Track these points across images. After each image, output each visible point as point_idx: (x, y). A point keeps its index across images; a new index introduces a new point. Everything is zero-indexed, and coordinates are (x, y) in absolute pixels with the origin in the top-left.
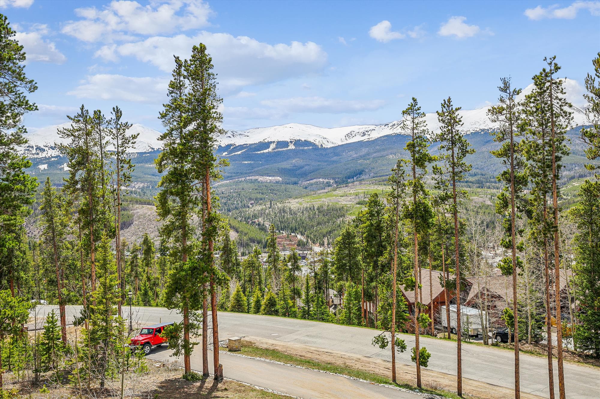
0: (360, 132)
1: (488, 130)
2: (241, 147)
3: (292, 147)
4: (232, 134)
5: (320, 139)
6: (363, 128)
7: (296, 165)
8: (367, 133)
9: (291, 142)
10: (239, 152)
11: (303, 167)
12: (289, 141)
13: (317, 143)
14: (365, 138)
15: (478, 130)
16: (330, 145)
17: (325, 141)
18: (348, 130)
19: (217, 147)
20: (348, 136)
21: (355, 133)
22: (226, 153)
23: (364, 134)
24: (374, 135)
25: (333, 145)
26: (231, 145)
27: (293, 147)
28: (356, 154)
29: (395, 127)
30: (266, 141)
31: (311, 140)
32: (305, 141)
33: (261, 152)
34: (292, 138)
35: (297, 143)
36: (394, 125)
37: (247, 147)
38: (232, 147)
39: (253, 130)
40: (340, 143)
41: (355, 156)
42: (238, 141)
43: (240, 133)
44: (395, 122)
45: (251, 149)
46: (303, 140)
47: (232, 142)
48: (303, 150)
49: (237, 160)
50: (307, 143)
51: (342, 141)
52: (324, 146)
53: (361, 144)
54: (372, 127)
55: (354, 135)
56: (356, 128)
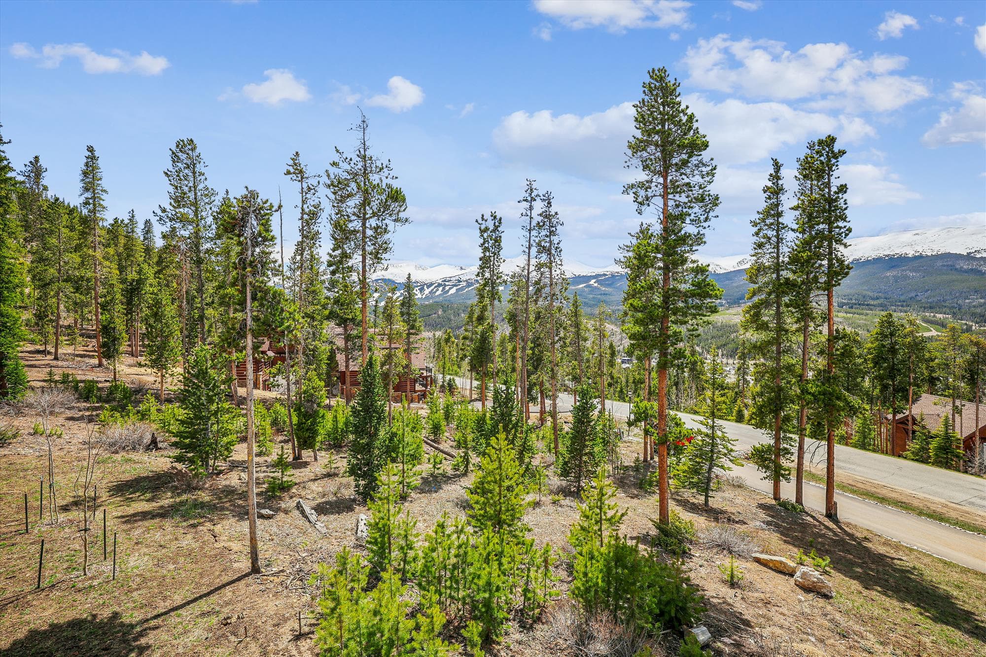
40: (734, 269)
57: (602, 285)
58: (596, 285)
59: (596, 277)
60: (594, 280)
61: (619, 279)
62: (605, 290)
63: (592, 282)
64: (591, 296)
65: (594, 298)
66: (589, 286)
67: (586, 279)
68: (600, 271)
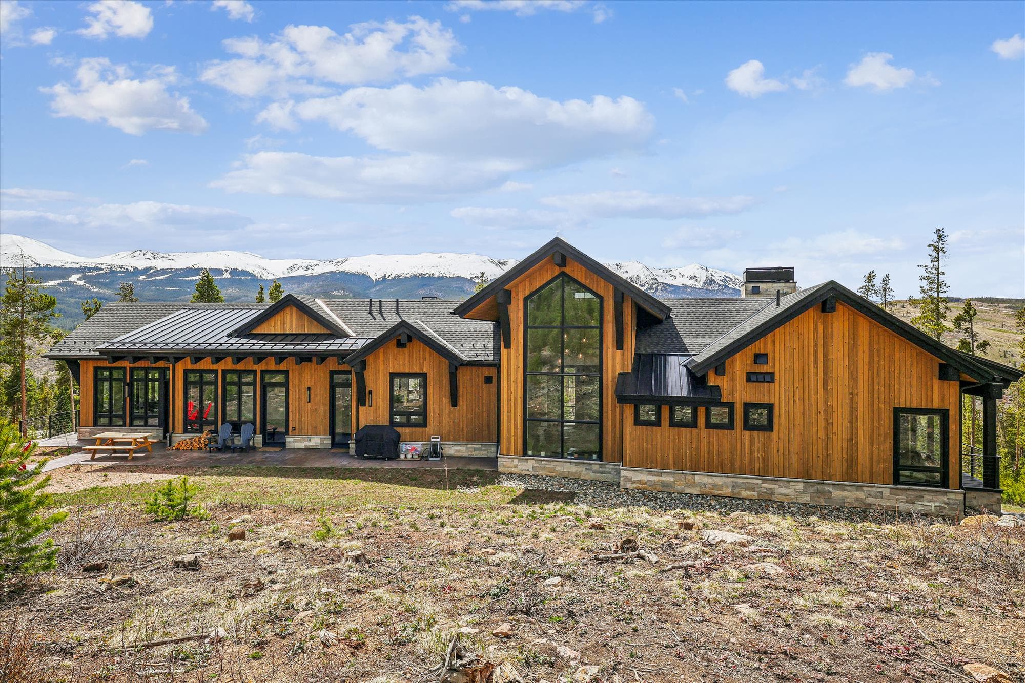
0: (304, 266)
1: (425, 275)
2: (164, 271)
3: (227, 275)
4: (152, 255)
5: (260, 270)
6: (307, 263)
7: (232, 295)
8: (310, 268)
9: (226, 271)
10: (162, 277)
11: (240, 298)
12: (224, 269)
13: (256, 273)
14: (309, 273)
15: (416, 273)
16: (270, 277)
17: (265, 272)
18: (290, 263)
19: (132, 270)
20: (291, 268)
21: (298, 266)
22: (144, 277)
23: (307, 269)
24: (318, 271)
25: (274, 277)
26: (151, 268)
27: (229, 276)
28: (299, 287)
29: (339, 264)
30: (196, 267)
31: (249, 269)
32: (243, 270)
33: (189, 278)
34: (227, 266)
35: (234, 272)
36: (339, 262)
37: (171, 272)
38: (152, 271)
39: (182, 254)
40: (282, 276)
41: (298, 289)
42: (160, 264)
43: (163, 255)
44: (340, 260)
45: (176, 274)
46: (240, 269)
47: (152, 265)
48: (240, 280)
49: (158, 286)
50: (244, 273)
51: (284, 274)
52: (263, 277)
53: (303, 278)
54: (316, 262)
55: (296, 269)
56: (299, 262)
57: (92, 284)
58: (81, 283)
59: (82, 270)
60: (78, 276)
61: (122, 277)
62: (97, 292)
63: (74, 278)
64: (72, 300)
65: (77, 303)
66: (70, 284)
67: (62, 272)
68: (90, 262)
